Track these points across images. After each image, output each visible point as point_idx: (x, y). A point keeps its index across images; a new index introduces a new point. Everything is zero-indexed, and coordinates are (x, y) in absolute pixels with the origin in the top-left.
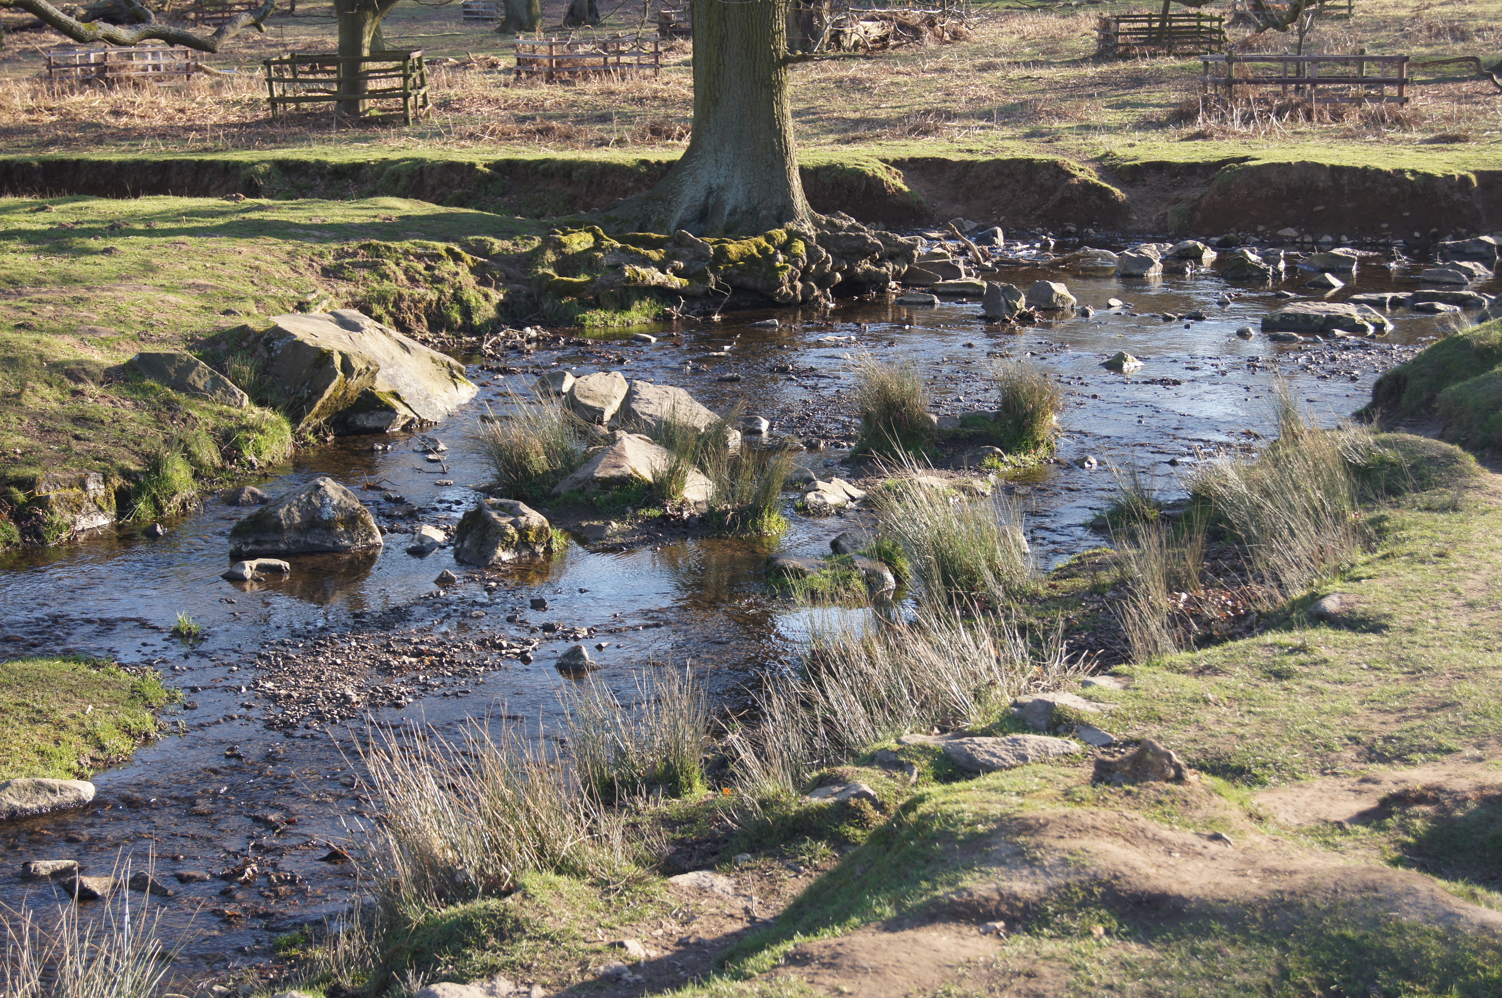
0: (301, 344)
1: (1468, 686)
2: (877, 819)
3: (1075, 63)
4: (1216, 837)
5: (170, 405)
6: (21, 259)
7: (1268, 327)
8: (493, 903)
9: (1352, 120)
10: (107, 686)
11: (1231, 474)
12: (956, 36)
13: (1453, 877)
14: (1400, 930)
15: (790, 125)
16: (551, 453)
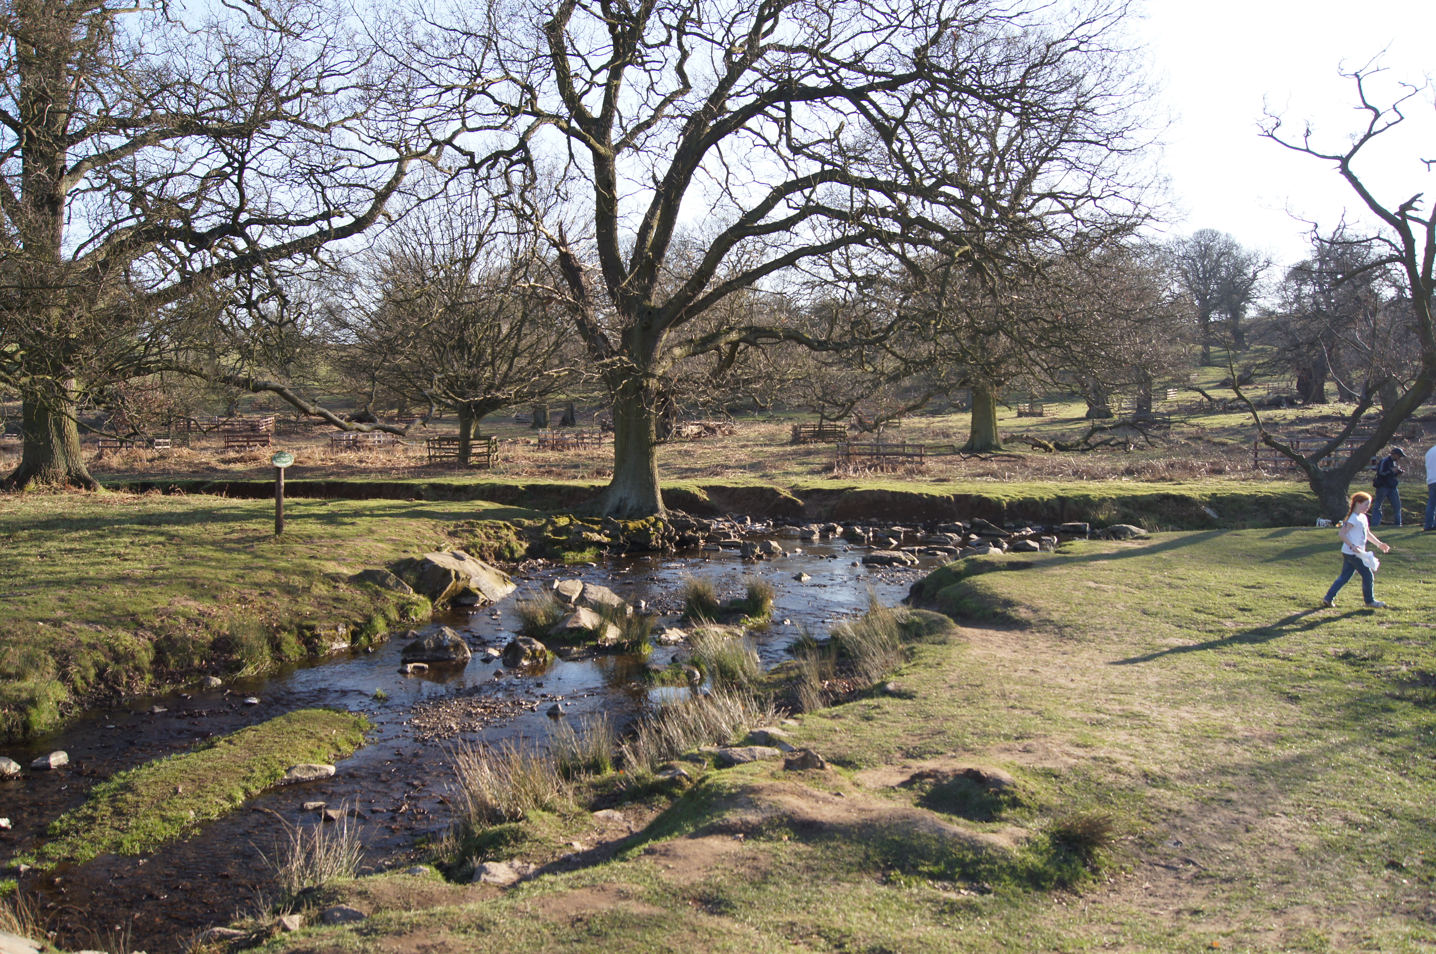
0: (437, 566)
1: (950, 724)
2: (688, 785)
3: (782, 445)
4: (838, 794)
5: (377, 593)
6: (314, 527)
7: (865, 561)
8: (513, 825)
9: (900, 471)
10: (343, 721)
11: (848, 628)
12: (731, 433)
13: (942, 811)
14: (919, 836)
15: (656, 471)
16: (547, 616)
